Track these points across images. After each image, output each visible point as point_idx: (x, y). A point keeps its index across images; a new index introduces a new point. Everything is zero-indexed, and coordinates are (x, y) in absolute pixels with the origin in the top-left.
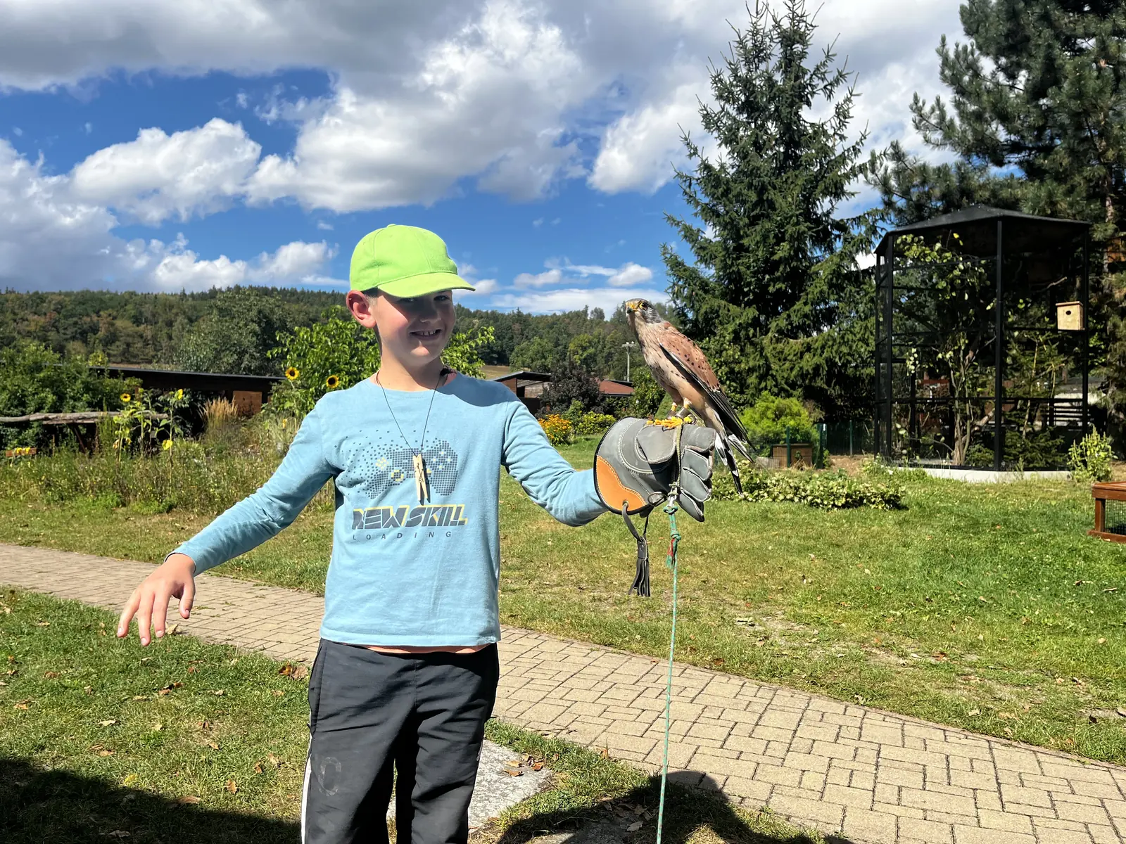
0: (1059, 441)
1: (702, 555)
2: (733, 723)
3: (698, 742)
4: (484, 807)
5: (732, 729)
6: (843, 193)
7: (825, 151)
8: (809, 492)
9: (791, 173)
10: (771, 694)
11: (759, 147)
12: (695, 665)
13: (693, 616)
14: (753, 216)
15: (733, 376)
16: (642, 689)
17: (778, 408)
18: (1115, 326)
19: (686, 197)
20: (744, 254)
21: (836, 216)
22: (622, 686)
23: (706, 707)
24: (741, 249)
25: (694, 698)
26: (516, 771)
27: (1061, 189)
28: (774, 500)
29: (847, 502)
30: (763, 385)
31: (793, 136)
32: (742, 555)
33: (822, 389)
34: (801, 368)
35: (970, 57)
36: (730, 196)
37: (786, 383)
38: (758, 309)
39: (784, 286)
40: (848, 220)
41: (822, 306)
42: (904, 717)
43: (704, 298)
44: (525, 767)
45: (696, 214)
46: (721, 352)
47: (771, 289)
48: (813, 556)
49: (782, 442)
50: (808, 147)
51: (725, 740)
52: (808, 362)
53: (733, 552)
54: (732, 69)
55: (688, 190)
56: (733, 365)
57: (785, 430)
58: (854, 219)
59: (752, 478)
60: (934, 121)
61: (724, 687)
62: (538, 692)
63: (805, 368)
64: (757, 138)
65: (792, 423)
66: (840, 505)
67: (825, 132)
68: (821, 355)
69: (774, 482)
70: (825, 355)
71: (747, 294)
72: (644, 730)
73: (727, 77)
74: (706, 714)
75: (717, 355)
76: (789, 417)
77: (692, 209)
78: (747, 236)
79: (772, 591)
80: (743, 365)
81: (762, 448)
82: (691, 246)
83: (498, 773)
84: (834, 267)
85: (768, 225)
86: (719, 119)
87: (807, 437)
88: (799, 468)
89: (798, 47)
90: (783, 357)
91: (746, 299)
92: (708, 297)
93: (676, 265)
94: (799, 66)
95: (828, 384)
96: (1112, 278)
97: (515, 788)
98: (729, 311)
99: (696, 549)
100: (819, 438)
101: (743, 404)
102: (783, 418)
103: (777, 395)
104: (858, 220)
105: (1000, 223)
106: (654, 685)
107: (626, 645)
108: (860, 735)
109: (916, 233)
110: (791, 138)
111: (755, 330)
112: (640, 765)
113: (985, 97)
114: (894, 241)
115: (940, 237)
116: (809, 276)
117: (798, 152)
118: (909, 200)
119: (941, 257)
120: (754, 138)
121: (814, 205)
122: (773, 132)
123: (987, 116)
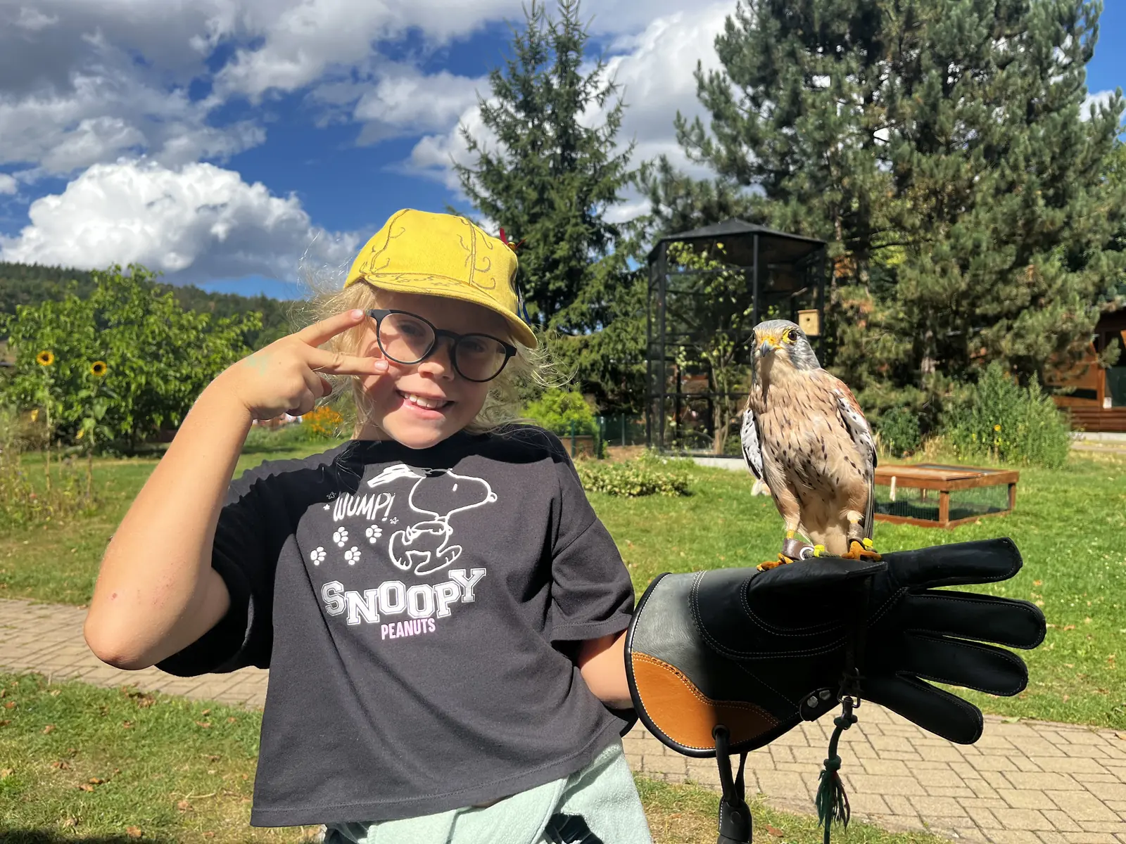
6: (616, 199)
7: (598, 156)
11: (536, 147)
17: (563, 402)
18: (844, 332)
21: (608, 220)
27: (803, 210)
29: (642, 491)
31: (569, 139)
33: (596, 383)
34: (581, 364)
35: (723, 85)
38: (540, 306)
39: (562, 285)
40: (619, 224)
41: (597, 306)
47: (551, 287)
50: (583, 151)
52: (586, 358)
54: (510, 68)
55: (466, 182)
57: (569, 423)
58: (623, 224)
60: (694, 138)
63: (584, 364)
64: (534, 137)
65: (576, 416)
66: (636, 493)
67: (598, 139)
68: (598, 352)
70: (602, 351)
73: (505, 74)
76: (573, 411)
77: (473, 202)
84: (610, 269)
85: (550, 225)
86: (498, 115)
87: (589, 431)
89: (572, 55)
90: (562, 353)
94: (574, 74)
95: (603, 377)
96: (843, 290)
100: (598, 430)
102: (568, 412)
104: (629, 225)
105: (756, 238)
109: (686, 241)
110: (568, 141)
113: (739, 124)
114: (667, 248)
115: (706, 246)
116: (586, 276)
117: (573, 155)
118: (674, 210)
119: (707, 265)
120: (532, 138)
121: (589, 207)
122: (551, 134)
123: (740, 139)
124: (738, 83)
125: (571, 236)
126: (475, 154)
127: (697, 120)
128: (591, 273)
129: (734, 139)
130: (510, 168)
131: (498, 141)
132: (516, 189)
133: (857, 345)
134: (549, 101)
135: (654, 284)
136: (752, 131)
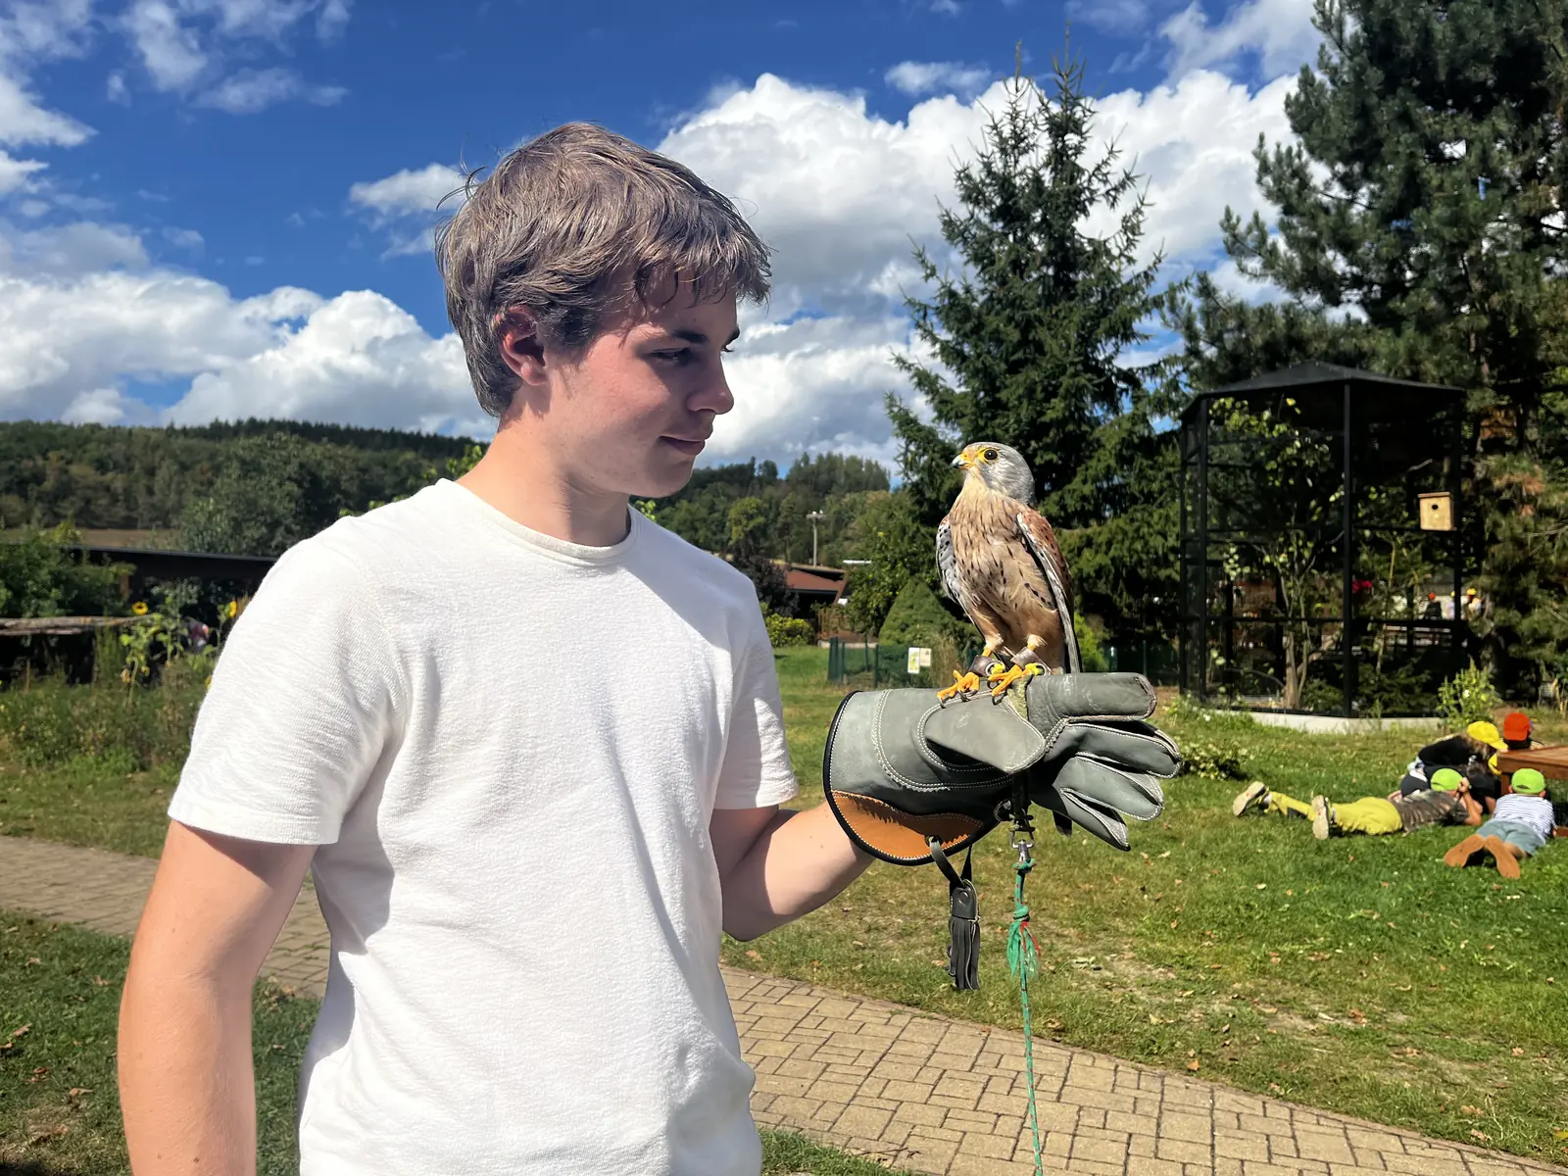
0: (1425, 677)
2: (1126, 1136)
3: (1091, 1168)
5: (1129, 1144)
6: (1134, 335)
7: (1108, 276)
9: (1063, 304)
10: (1156, 1086)
11: (1018, 267)
14: (1015, 361)
16: (983, 1080)
18: (1496, 525)
19: (920, 331)
22: (956, 1075)
24: (996, 405)
27: (1425, 343)
31: (1067, 255)
33: (1106, 597)
34: (1081, 571)
35: (1297, 161)
36: (983, 333)
40: (1138, 369)
41: (1105, 484)
42: (1344, 1118)
45: (934, 355)
47: (1038, 461)
52: (1089, 561)
54: (984, 163)
55: (921, 322)
58: (1143, 369)
60: (1251, 242)
62: (845, 1087)
63: (1086, 570)
64: (1016, 255)
67: (1108, 252)
72: (1010, 1149)
73: (977, 173)
77: (928, 348)
78: (1006, 387)
79: (1107, 913)
82: (928, 397)
84: (1125, 435)
85: (1035, 375)
86: (966, 229)
89: (1072, 139)
93: (906, 422)
94: (1074, 164)
95: (1114, 588)
96: (1493, 461)
104: (1154, 370)
105: (1347, 389)
106: (997, 1072)
108: (1298, 1151)
109: (1238, 396)
110: (1065, 258)
113: (1322, 220)
114: (1210, 406)
115: (1270, 403)
116: (1090, 444)
117: (1072, 276)
118: (1222, 349)
119: (1271, 429)
120: (1013, 257)
121: (1095, 348)
122: (1040, 248)
123: (1323, 242)
124: (1320, 158)
125: (1067, 391)
126: (934, 284)
127: (1256, 217)
128: (1098, 440)
129: (1314, 244)
130: (982, 298)
131: (966, 263)
132: (989, 329)
133: (1520, 543)
134: (1039, 206)
135: (1191, 456)
136: (1341, 231)
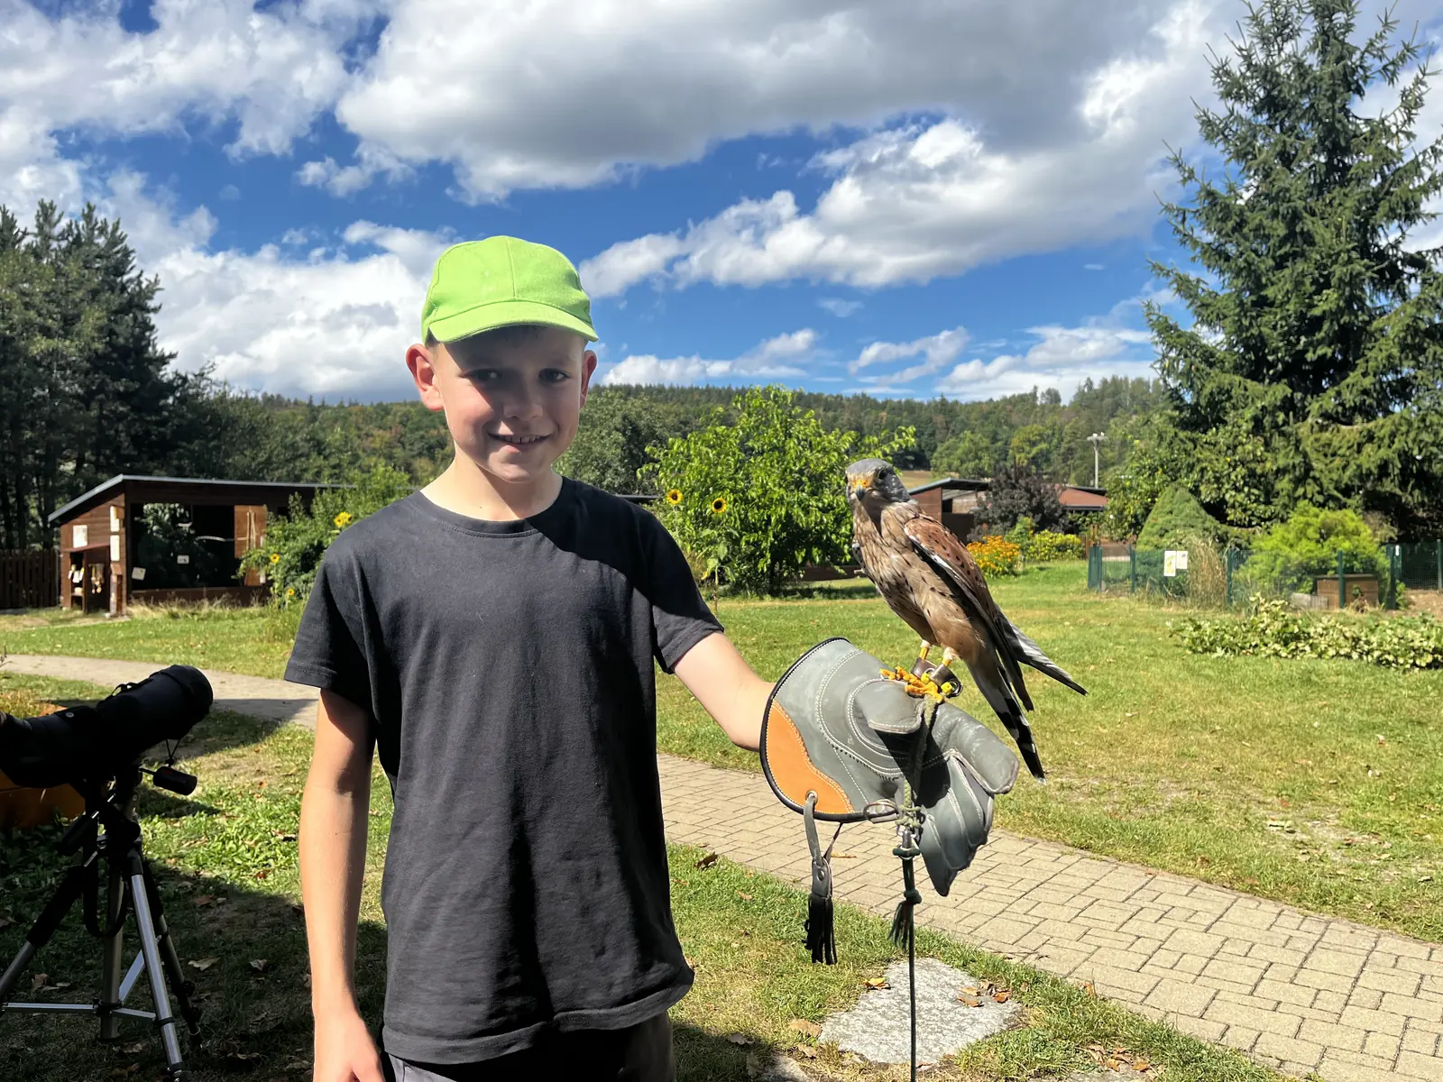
1: (1214, 732)
2: (1267, 964)
3: (1218, 985)
4: (937, 1040)
6: (1419, 215)
8: (1375, 645)
9: (1337, 191)
10: (1322, 927)
11: (1287, 159)
12: (1208, 882)
13: (1204, 815)
14: (1280, 256)
15: (1253, 478)
16: (1135, 909)
17: (1324, 525)
19: (1179, 237)
20: (1267, 309)
21: (1410, 247)
22: (1107, 903)
23: (1227, 939)
24: (1262, 303)
25: (1210, 927)
26: (974, 1000)
28: (1320, 656)
29: (1435, 660)
30: (1300, 491)
32: (1273, 734)
33: (1393, 495)
34: (1359, 467)
36: (1245, 230)
37: (1336, 488)
38: (1291, 385)
39: (1329, 352)
40: (1428, 251)
41: (1390, 377)
43: (1208, 374)
44: (985, 997)
45: (1193, 259)
46: (1236, 447)
47: (1310, 356)
48: (1381, 738)
49: (1331, 573)
50: (1362, 152)
51: (1256, 985)
52: (1370, 458)
53: (1259, 729)
54: (1243, 56)
55: (1181, 227)
56: (1253, 465)
57: (1335, 555)
59: (1286, 626)
61: (1253, 915)
62: (995, 903)
63: (1365, 466)
64: (1285, 146)
65: (1347, 545)
66: (1424, 665)
67: (1387, 130)
68: (1389, 447)
69: (1320, 630)
70: (1394, 447)
71: (1272, 365)
72: (1140, 963)
73: (1237, 66)
74: (1228, 948)
75: (1230, 452)
76: (1341, 537)
77: (1190, 252)
78: (1272, 284)
79: (1320, 786)
80: (1268, 465)
81: (1300, 580)
82: (1188, 302)
83: (951, 1001)
84: (1409, 321)
86: (1226, 126)
87: (1370, 566)
88: (1359, 609)
89: (1340, 18)
90: (1330, 451)
91: (1271, 372)
92: (1214, 371)
93: (1166, 330)
94: (1343, 43)
95: (1403, 485)
97: (974, 1021)
98: (1246, 389)
99: (1205, 723)
100: (1388, 566)
101: (1270, 519)
102: (1332, 539)
103: (1322, 505)
107: (1108, 850)
111: (1287, 415)
112: (1137, 1008)
116: (1372, 335)
117: (1347, 161)
122: (1310, 136)
125: (1341, 280)
126: (1194, 186)
128: (1382, 330)
131: (1228, 161)
132: (1252, 225)
134: (1307, 92)
